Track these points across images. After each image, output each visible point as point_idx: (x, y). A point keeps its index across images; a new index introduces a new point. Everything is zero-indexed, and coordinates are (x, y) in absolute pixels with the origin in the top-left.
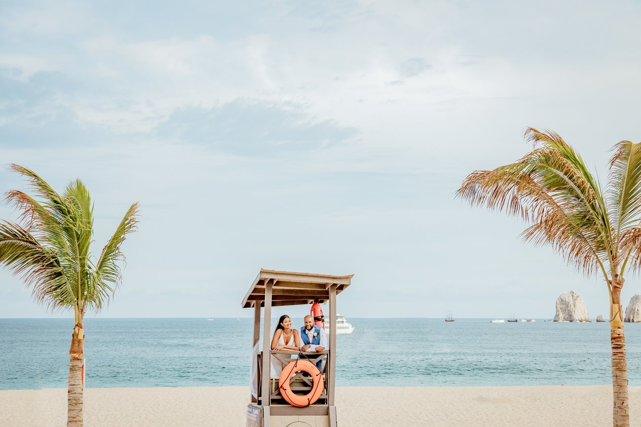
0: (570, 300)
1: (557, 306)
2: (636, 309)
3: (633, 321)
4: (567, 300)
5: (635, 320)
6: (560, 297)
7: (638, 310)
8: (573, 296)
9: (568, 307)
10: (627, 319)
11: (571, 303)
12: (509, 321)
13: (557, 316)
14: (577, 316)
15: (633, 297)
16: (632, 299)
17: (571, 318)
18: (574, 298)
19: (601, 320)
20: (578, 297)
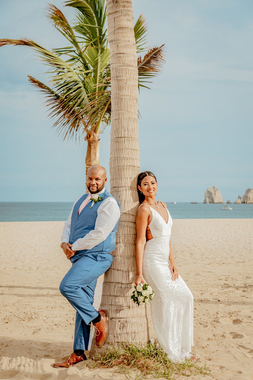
0: (212, 191)
1: (205, 195)
2: (249, 196)
3: (246, 203)
4: (211, 192)
5: (248, 202)
6: (207, 190)
7: (249, 197)
8: (214, 189)
9: (211, 195)
10: (243, 202)
11: (213, 193)
12: (192, 203)
13: (205, 200)
14: (216, 201)
15: (248, 190)
16: (247, 191)
17: (213, 201)
18: (215, 190)
19: (229, 202)
20: (217, 189)
